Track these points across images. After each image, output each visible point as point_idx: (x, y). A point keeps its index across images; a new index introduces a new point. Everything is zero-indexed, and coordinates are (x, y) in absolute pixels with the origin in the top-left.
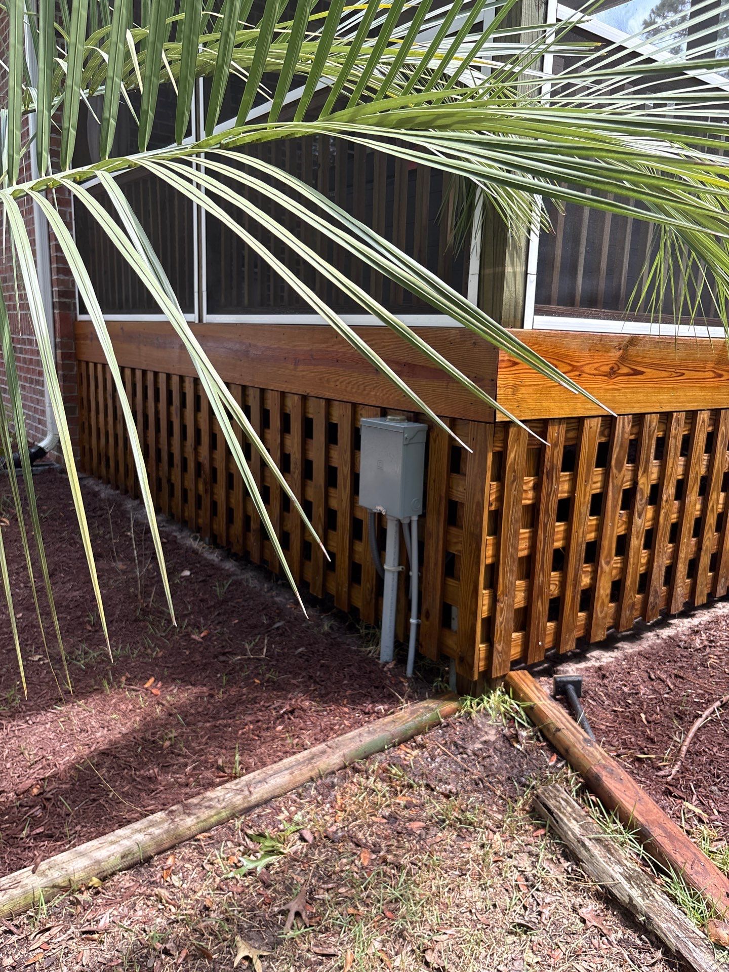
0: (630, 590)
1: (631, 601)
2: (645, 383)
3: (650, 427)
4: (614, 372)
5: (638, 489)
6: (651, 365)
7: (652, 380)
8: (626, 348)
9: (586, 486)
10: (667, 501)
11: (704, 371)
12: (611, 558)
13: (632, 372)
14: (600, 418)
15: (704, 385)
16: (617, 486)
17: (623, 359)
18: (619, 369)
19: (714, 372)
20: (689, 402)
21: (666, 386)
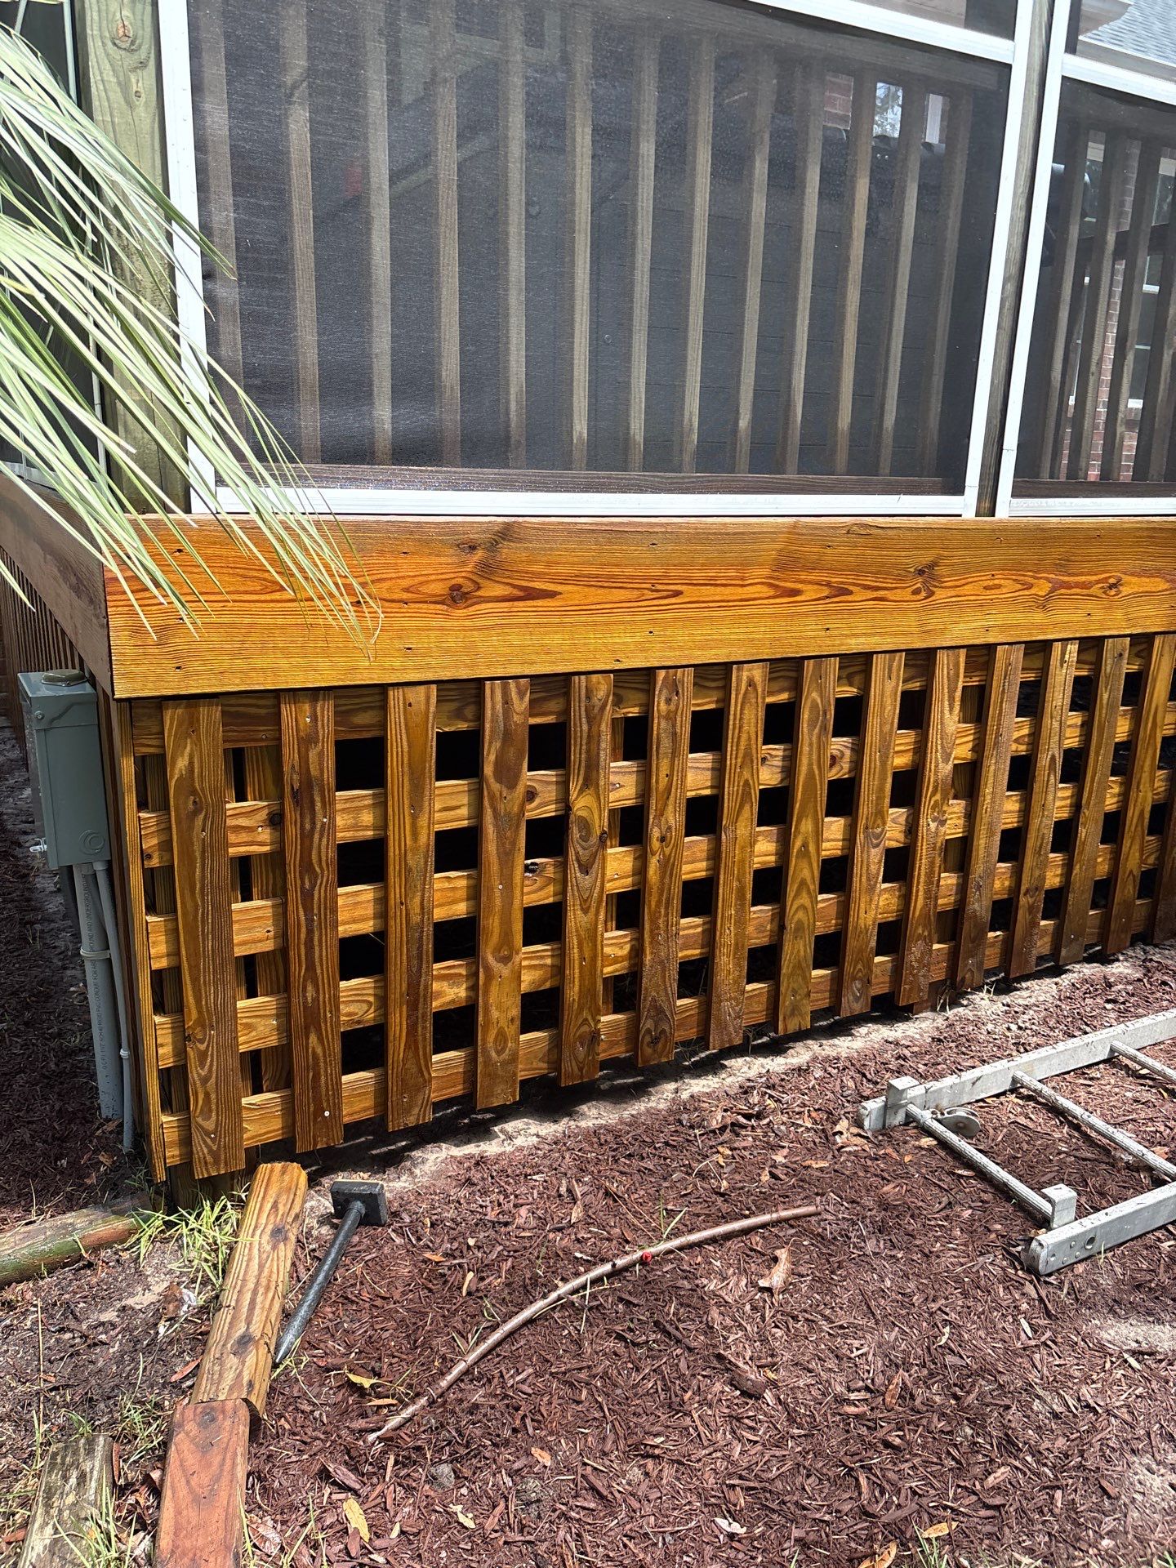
0: (581, 1009)
1: (585, 1028)
2: (564, 613)
3: (588, 698)
4: (465, 596)
5: (572, 818)
6: (576, 579)
7: (581, 608)
8: (493, 546)
9: (414, 817)
10: (662, 839)
11: (743, 586)
12: (513, 951)
13: (521, 594)
14: (434, 687)
15: (743, 612)
16: (507, 814)
17: (487, 570)
18: (479, 588)
19: (770, 585)
20: (700, 649)
21: (628, 618)
